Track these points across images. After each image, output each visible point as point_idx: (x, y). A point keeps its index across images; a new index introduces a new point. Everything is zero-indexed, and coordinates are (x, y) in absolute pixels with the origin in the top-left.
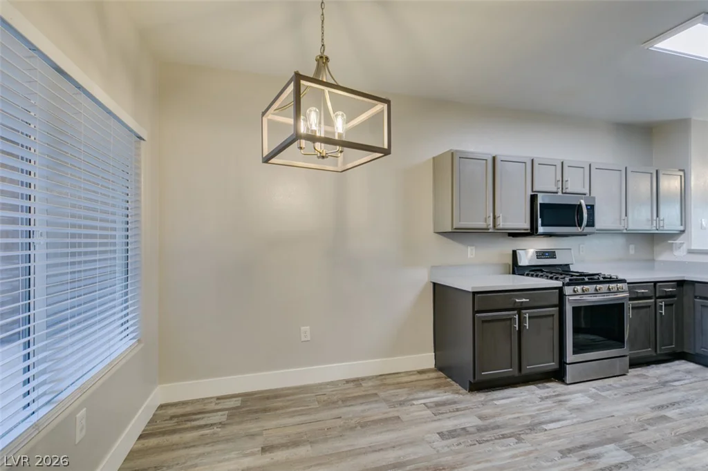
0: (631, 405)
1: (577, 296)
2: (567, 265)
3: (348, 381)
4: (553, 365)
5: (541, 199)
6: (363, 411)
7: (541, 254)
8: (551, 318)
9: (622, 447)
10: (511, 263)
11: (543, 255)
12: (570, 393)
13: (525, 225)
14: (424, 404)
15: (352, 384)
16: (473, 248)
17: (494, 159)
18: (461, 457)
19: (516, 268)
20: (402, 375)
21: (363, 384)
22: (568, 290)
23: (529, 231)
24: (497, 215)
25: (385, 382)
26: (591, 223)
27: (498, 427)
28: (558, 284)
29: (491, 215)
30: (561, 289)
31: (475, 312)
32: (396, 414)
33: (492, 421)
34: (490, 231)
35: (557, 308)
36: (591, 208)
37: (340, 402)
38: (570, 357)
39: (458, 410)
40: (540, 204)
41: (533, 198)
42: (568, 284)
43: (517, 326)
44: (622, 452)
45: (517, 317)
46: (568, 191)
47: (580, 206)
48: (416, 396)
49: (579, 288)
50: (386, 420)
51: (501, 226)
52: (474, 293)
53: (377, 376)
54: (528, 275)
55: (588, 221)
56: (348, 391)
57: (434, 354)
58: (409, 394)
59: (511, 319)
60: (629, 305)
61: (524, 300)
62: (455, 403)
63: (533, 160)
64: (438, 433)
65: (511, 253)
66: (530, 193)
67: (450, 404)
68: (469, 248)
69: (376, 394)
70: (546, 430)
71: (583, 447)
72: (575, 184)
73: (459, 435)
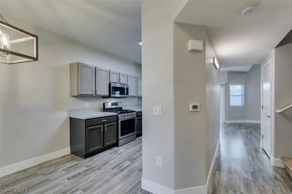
0: (134, 148)
1: (122, 117)
2: (121, 108)
3: (18, 173)
4: (115, 141)
5: (112, 85)
6: (27, 183)
7: (113, 104)
8: (114, 126)
9: (129, 161)
10: (103, 108)
11: (114, 104)
12: (119, 149)
13: (107, 93)
14: (63, 169)
15: (21, 173)
16: (88, 102)
17: (96, 68)
18: (75, 184)
19: (105, 109)
20: (53, 160)
21: (28, 171)
22: (120, 116)
23: (108, 96)
24: (97, 90)
25: (43, 166)
26: (127, 94)
27: (93, 168)
28: (116, 114)
29: (94, 90)
30: (117, 116)
31: (86, 127)
32: (47, 178)
33: (91, 166)
34: (94, 96)
35: (116, 122)
36: (127, 89)
37: (12, 184)
38: (120, 138)
39: (78, 167)
40: (112, 87)
41: (110, 84)
42: (120, 114)
43: (102, 130)
44: (129, 162)
45: (102, 127)
46: (121, 83)
47: (124, 88)
48: (59, 167)
49: (123, 115)
50: (41, 183)
51: (98, 94)
52: (86, 120)
53: (38, 165)
54: (108, 112)
55: (126, 93)
56: (18, 177)
57: (70, 148)
58: (56, 168)
59: (100, 128)
60: (136, 118)
61: (105, 120)
62: (78, 164)
63: (110, 71)
64: (67, 179)
65: (103, 104)
66: (109, 82)
67: (75, 166)
68: (86, 103)
69: (37, 173)
70: (109, 163)
71: (119, 164)
72: (123, 81)
73: (77, 176)
